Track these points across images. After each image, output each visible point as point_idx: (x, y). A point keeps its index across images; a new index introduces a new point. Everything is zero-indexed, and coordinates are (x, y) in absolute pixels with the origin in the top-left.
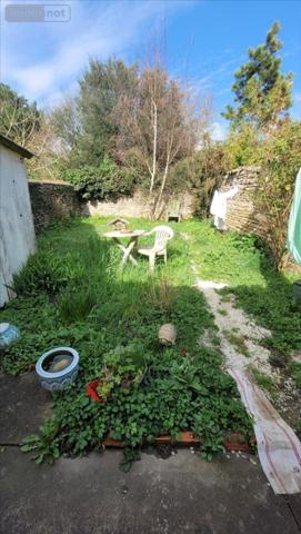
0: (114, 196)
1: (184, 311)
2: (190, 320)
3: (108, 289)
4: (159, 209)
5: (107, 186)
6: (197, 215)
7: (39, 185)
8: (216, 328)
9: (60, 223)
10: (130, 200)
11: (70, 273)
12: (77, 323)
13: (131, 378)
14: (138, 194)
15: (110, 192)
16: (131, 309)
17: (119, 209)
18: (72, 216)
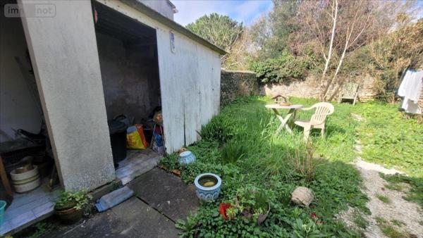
0: (287, 80)
1: (328, 182)
2: (333, 192)
3: (260, 147)
4: (331, 91)
5: (283, 72)
6: (380, 98)
7: (232, 73)
8: (367, 211)
9: (242, 99)
10: (302, 83)
11: (237, 131)
12: (230, 164)
13: (252, 212)
14: (310, 78)
15: (284, 77)
16: (274, 166)
17: (291, 91)
18: (252, 94)
